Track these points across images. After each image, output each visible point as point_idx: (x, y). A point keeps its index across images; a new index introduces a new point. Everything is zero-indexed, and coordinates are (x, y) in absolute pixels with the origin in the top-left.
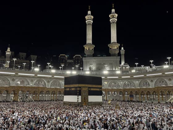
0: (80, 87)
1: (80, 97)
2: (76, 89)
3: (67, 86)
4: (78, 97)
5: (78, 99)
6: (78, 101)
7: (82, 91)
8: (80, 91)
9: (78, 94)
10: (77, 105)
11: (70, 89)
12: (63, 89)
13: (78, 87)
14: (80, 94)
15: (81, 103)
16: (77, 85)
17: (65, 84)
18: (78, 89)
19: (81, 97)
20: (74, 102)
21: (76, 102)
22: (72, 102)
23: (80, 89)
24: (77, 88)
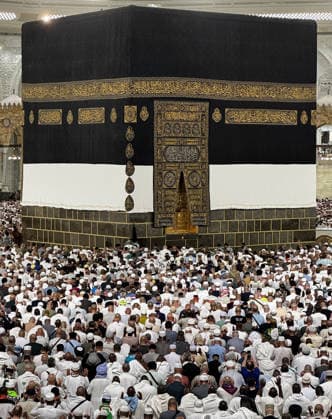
0: (146, 102)
1: (144, 174)
2: (114, 116)
3: (42, 92)
4: (130, 172)
5: (130, 187)
6: (130, 203)
7: (158, 131)
8: (145, 130)
9: (129, 151)
10: (122, 231)
11: (70, 118)
12: (13, 108)
13: (131, 101)
14: (143, 156)
15: (152, 214)
16: (118, 88)
17: (29, 76)
18: (130, 114)
19: (157, 175)
20: (104, 214)
21: (118, 215)
22: (87, 214)
23: (145, 114)
24: (119, 104)
